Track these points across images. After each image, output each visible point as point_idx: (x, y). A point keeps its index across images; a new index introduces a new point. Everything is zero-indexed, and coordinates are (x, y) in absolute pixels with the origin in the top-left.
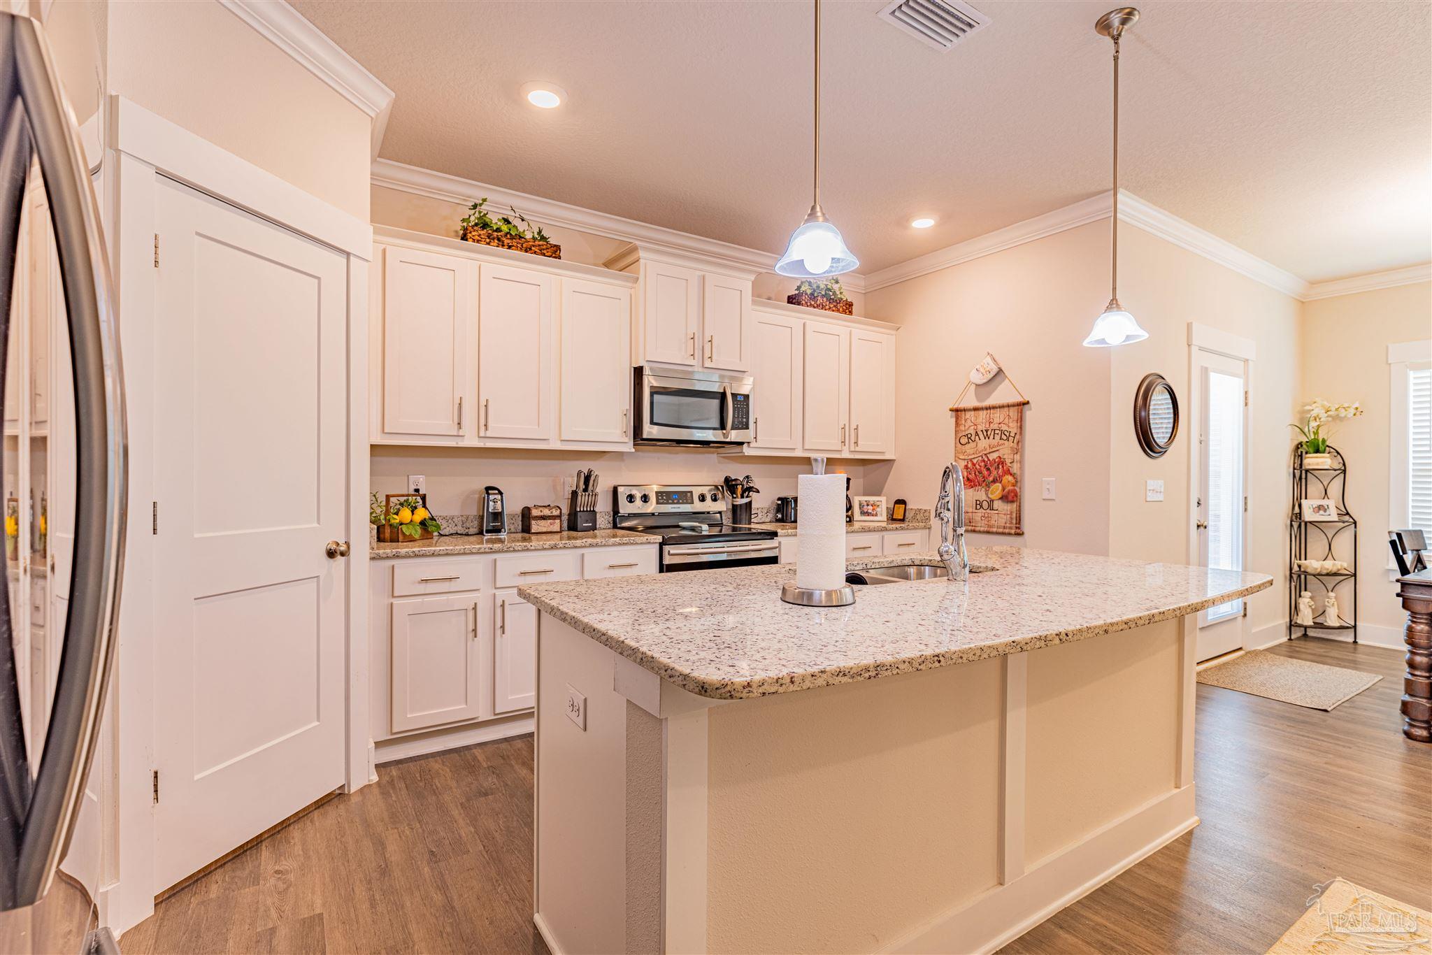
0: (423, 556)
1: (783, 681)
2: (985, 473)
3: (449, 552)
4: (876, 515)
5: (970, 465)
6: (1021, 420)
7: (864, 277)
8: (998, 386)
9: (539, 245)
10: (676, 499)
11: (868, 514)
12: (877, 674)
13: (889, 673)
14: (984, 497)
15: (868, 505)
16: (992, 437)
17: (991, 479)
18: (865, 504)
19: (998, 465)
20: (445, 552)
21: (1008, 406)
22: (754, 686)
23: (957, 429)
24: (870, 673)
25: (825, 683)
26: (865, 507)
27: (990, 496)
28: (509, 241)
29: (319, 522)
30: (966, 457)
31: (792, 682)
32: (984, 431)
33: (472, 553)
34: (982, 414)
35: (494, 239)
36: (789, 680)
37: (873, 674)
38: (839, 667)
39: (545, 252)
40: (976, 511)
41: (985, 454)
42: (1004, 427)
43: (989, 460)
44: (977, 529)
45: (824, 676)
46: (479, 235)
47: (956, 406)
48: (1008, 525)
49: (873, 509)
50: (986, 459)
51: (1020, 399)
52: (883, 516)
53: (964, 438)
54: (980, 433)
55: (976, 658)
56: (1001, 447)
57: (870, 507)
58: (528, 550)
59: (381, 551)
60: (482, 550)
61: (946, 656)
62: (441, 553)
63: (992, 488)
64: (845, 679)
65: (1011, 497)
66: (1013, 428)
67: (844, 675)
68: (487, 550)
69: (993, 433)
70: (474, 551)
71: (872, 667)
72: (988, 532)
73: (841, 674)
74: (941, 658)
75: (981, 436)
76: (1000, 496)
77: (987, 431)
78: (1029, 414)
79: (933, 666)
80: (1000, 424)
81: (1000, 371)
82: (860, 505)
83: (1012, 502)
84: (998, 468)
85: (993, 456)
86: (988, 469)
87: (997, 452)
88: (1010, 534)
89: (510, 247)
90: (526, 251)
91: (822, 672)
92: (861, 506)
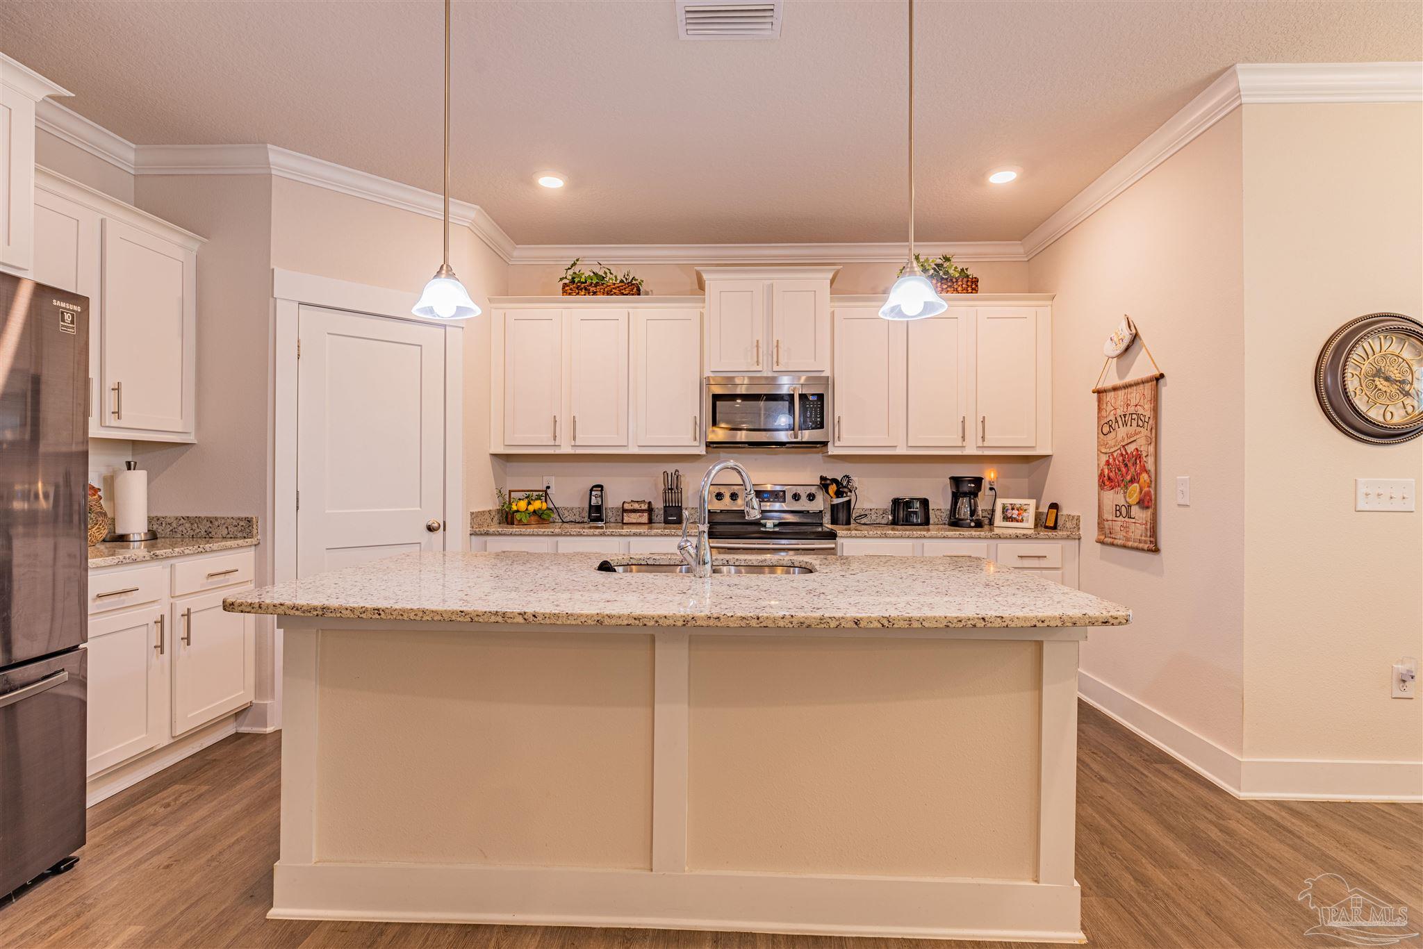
0: (505, 535)
1: (254, 606)
2: (1124, 470)
3: (522, 533)
4: (1022, 521)
5: (1111, 460)
6: (1156, 400)
7: (1020, 242)
8: (1136, 358)
9: (618, 287)
10: (766, 498)
11: (1012, 519)
12: (323, 614)
13: (331, 615)
14: (1122, 502)
15: (1013, 509)
16: (1129, 424)
17: (1129, 477)
18: (1010, 507)
19: (1136, 460)
20: (519, 533)
21: (1143, 382)
22: (236, 605)
23: (1100, 415)
24: (317, 612)
25: (283, 613)
26: (1009, 511)
27: (1128, 500)
28: (594, 289)
29: (421, 507)
30: (1108, 451)
31: (260, 607)
32: (1123, 417)
33: (538, 535)
34: (1121, 393)
35: (581, 289)
36: (258, 606)
37: (321, 613)
38: (294, 604)
39: (623, 291)
40: (1116, 519)
41: (1123, 446)
42: (1141, 411)
43: (1127, 453)
44: (1116, 542)
45: (283, 608)
46: (571, 289)
47: (1099, 386)
48: (1143, 538)
49: (1019, 515)
50: (1124, 453)
51: (1156, 373)
52: (1030, 523)
53: (1106, 427)
54: (1119, 419)
55: (418, 618)
56: (1138, 436)
57: (1016, 512)
58: (581, 535)
59: (500, 530)
60: (546, 533)
61: (387, 611)
62: (517, 533)
63: (1130, 488)
64: (297, 613)
65: (1148, 502)
66: (1146, 410)
67: (297, 609)
68: (549, 533)
69: (1130, 418)
70: (540, 533)
71: (319, 607)
72: (1124, 547)
73: (295, 609)
74: (381, 612)
75: (1120, 423)
76: (1138, 500)
77: (1125, 416)
78: (1166, 390)
79: (374, 617)
80: (1136, 406)
81: (1135, 337)
82: (1004, 508)
83: (1148, 508)
84: (1136, 463)
85: (1131, 448)
86: (1126, 465)
87: (1135, 443)
88: (1143, 550)
89: (595, 293)
90: (608, 294)
91: (281, 605)
92: (1004, 510)
